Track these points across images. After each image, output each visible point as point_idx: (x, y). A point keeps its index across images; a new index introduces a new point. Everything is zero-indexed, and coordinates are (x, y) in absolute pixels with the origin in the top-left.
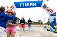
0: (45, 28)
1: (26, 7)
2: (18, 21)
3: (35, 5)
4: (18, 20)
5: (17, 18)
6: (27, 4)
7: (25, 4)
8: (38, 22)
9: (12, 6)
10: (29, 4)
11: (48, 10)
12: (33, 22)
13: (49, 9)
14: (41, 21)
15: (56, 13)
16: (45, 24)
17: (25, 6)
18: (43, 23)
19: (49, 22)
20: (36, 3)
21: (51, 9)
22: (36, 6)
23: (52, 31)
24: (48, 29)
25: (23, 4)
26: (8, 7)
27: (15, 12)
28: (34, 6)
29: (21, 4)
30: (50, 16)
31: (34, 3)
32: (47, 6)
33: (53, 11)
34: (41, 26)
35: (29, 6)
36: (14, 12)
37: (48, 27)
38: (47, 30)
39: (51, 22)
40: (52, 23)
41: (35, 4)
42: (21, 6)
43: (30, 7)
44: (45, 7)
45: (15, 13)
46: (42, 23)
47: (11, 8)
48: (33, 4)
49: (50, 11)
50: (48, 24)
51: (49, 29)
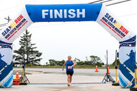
0: (108, 77)
1: (58, 20)
2: (37, 58)
3: (81, 15)
4: (37, 56)
5: (34, 50)
6: (61, 11)
7: (56, 11)
8: (90, 62)
9: (21, 17)
10: (65, 11)
11: (116, 29)
12: (77, 61)
13: (118, 26)
14: (99, 59)
15: (135, 37)
16: (107, 67)
17: (56, 17)
18: (103, 64)
19: (117, 61)
20: (84, 10)
21: (122, 27)
22: (84, 16)
23: (125, 86)
24: (114, 82)
25: (49, 12)
26: (9, 20)
27: (29, 34)
28: (78, 17)
29: (43, 11)
30: (121, 46)
31: (78, 10)
32: (113, 19)
33: (127, 32)
34: (97, 71)
35: (65, 17)
36: (27, 33)
37: (116, 75)
38: (111, 83)
39: (122, 63)
40: (124, 63)
41: (81, 11)
42: (44, 17)
43: (68, 20)
44: (109, 21)
45: (30, 36)
46: (100, 65)
47: (16, 21)
48: (76, 13)
49: (121, 32)
50: (116, 68)
51: (117, 80)
